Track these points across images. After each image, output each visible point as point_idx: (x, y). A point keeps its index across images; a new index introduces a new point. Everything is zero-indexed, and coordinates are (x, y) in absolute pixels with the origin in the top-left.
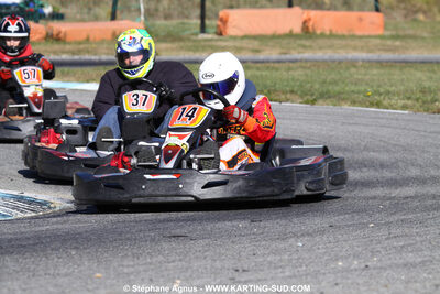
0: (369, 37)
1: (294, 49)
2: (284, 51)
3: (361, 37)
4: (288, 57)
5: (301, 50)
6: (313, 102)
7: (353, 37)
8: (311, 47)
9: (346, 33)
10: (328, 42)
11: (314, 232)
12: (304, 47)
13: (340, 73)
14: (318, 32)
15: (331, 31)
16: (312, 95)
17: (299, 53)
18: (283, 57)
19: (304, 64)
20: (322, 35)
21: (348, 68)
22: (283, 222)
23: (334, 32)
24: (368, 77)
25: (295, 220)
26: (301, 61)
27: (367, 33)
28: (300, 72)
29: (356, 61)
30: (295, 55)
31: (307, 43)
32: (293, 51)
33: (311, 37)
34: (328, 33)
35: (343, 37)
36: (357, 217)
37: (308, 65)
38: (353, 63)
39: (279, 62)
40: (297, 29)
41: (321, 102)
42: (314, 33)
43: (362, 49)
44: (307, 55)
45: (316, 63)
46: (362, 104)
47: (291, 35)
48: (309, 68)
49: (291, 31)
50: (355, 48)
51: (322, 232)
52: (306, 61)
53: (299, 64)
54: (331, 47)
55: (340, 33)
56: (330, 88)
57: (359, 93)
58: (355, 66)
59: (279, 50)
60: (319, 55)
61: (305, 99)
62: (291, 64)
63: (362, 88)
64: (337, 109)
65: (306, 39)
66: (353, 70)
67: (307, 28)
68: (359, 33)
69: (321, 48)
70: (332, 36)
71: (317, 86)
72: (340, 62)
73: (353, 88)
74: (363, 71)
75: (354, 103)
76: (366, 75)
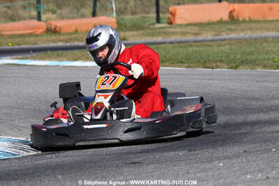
1: (223, 31)
2: (217, 33)
3: (271, 21)
4: (220, 37)
5: (229, 32)
6: (236, 67)
7: (266, 21)
8: (235, 30)
9: (260, 19)
10: (248, 26)
11: (232, 156)
12: (231, 30)
13: (255, 46)
14: (241, 19)
15: (250, 18)
16: (235, 62)
17: (227, 34)
18: (216, 38)
19: (230, 42)
20: (244, 21)
21: (261, 43)
22: (211, 151)
23: (252, 18)
24: (275, 49)
25: (220, 149)
26: (228, 39)
28: (227, 47)
29: (268, 38)
30: (224, 36)
31: (233, 27)
32: (223, 33)
33: (235, 23)
34: (247, 19)
35: (258, 22)
36: (264, 145)
37: (234, 42)
38: (265, 39)
39: (212, 41)
40: (226, 17)
41: (241, 67)
42: (238, 20)
43: (272, 30)
44: (233, 35)
45: (239, 41)
46: (271, 67)
47: (221, 22)
48: (234, 44)
49: (221, 19)
50: (267, 29)
51: (238, 156)
52: (232, 39)
53: (226, 42)
54: (251, 29)
55: (256, 19)
56: (248, 57)
57: (269, 59)
58: (267, 42)
59: (213, 33)
60: (242, 35)
61: (230, 65)
62: (221, 42)
63: (271, 57)
64: (254, 72)
65: (232, 24)
66: (265, 44)
67: (233, 16)
68: (270, 18)
69: (243, 30)
70: (251, 21)
71: (238, 56)
72: (256, 39)
73: (265, 56)
74: (272, 45)
75: (265, 67)
76: (274, 47)
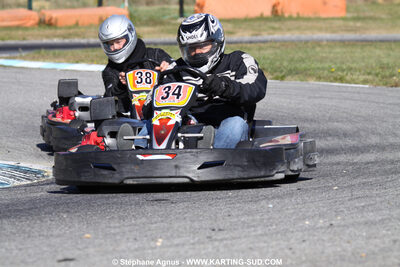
0: (333, 19)
1: (264, 30)
2: (256, 33)
3: (325, 19)
4: (259, 38)
5: (271, 31)
6: (282, 78)
7: (319, 19)
8: (279, 29)
9: (312, 16)
10: (296, 24)
11: (283, 195)
12: (274, 29)
13: (306, 52)
14: (287, 15)
15: (298, 14)
16: (282, 71)
17: (270, 34)
18: (254, 38)
19: (274, 44)
20: (290, 18)
21: (314, 48)
23: (301, 15)
24: (332, 55)
26: (271, 41)
27: (331, 16)
28: (270, 51)
29: (321, 41)
30: (265, 36)
31: (276, 25)
32: (263, 33)
33: (280, 20)
34: (295, 16)
35: (309, 19)
36: (322, 181)
37: (278, 45)
38: (318, 43)
39: (251, 42)
40: (268, 12)
41: (289, 77)
42: (283, 16)
43: (326, 30)
44: (277, 36)
45: (284, 43)
46: (326, 79)
47: (261, 18)
48: (279, 48)
49: (262, 15)
50: (320, 30)
51: (291, 195)
52: (276, 41)
53: (268, 44)
54: (298, 28)
55: (306, 15)
56: (298, 65)
57: (323, 69)
58: (320, 46)
59: (251, 32)
60: (288, 36)
61: (275, 76)
62: (262, 45)
63: (326, 65)
64: (304, 85)
65: (276, 21)
66: (318, 49)
67: (277, 11)
68: (323, 16)
69: (289, 30)
70: (299, 18)
71: (285, 64)
72: (307, 42)
73: (319, 65)
74: (327, 50)
75: (319, 78)
76: (330, 53)
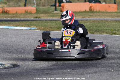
0: (112, 12)
1: (87, 16)
2: (83, 17)
3: (109, 12)
4: (85, 19)
5: (89, 17)
6: (93, 33)
7: (107, 12)
8: (92, 15)
9: (104, 11)
10: (98, 14)
11: (93, 73)
12: (90, 15)
13: (102, 24)
14: (95, 11)
15: (99, 10)
16: (93, 30)
17: (89, 18)
18: (83, 19)
19: (90, 21)
20: (96, 12)
21: (105, 22)
22: (83, 70)
23: (100, 11)
24: (112, 25)
25: (87, 69)
26: (89, 20)
27: (111, 11)
28: (89, 23)
29: (108, 20)
30: (87, 18)
31: (91, 14)
32: (86, 17)
33: (92, 12)
34: (98, 11)
35: (103, 12)
36: (108, 69)
37: (92, 21)
38: (107, 21)
39: (82, 20)
40: (88, 10)
41: (96, 33)
42: (93, 11)
43: (110, 16)
44: (91, 18)
45: (94, 21)
46: (110, 33)
47: (86, 12)
48: (92, 22)
49: (86, 10)
50: (108, 16)
51: (96, 73)
52: (91, 20)
53: (88, 21)
54: (99, 16)
55: (102, 11)
56: (99, 28)
57: (109, 30)
58: (107, 22)
59: (82, 17)
60: (95, 18)
61: (90, 32)
62: (86, 21)
63: (110, 28)
64: (101, 35)
65: (91, 13)
66: (107, 23)
67: (91, 9)
68: (108, 11)
69: (96, 16)
70: (99, 12)
71: (94, 28)
72: (102, 20)
73: (107, 28)
74: (110, 23)
75: (107, 33)
